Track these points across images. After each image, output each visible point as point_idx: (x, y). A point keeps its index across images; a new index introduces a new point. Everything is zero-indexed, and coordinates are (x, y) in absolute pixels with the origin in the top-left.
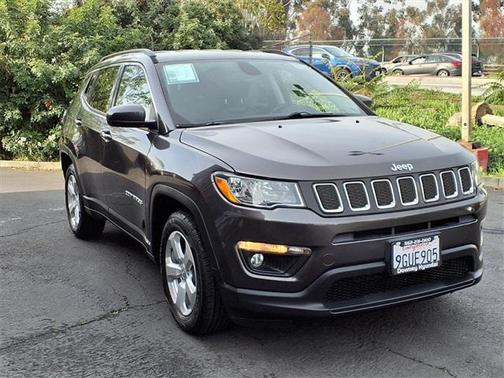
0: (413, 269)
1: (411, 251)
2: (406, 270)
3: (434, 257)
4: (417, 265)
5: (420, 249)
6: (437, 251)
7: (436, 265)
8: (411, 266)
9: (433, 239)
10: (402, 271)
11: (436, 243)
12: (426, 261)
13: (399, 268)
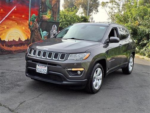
1: (40, 68)
2: (39, 72)
3: (46, 72)
4: (41, 72)
5: (42, 68)
6: (47, 70)
7: (45, 73)
11: (46, 68)
12: (43, 72)
13: (37, 71)
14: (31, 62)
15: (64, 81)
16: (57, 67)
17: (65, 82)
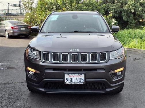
0: (73, 83)
1: (72, 77)
2: (70, 83)
3: (82, 81)
4: (74, 82)
5: (76, 77)
7: (82, 83)
8: (72, 82)
9: (81, 75)
10: (68, 83)
11: (83, 76)
12: (78, 81)
13: (67, 82)
14: (51, 71)
15: (107, 88)
16: (98, 71)
17: (108, 90)
